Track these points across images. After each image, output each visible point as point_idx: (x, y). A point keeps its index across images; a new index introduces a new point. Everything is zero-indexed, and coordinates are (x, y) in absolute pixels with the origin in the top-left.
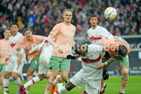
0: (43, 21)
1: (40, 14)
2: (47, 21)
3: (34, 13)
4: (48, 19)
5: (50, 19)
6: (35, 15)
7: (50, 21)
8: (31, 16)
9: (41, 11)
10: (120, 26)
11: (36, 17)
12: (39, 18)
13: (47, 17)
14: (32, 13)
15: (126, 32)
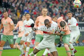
0: (33, 13)
1: (31, 9)
2: (35, 13)
3: (28, 8)
4: (36, 12)
5: (37, 12)
6: (28, 10)
7: (37, 13)
8: (26, 10)
9: (32, 7)
10: (79, 16)
11: (29, 11)
12: (30, 11)
13: (36, 11)
14: (26, 8)
15: (83, 20)
